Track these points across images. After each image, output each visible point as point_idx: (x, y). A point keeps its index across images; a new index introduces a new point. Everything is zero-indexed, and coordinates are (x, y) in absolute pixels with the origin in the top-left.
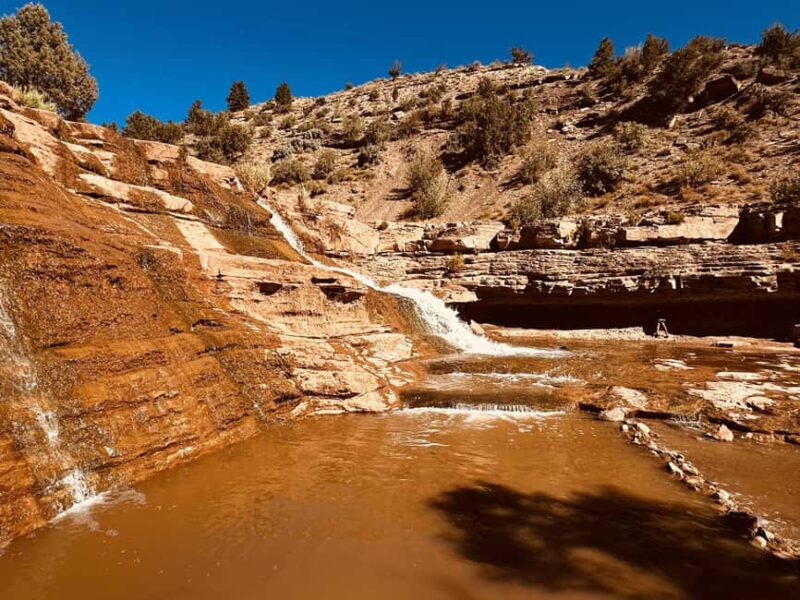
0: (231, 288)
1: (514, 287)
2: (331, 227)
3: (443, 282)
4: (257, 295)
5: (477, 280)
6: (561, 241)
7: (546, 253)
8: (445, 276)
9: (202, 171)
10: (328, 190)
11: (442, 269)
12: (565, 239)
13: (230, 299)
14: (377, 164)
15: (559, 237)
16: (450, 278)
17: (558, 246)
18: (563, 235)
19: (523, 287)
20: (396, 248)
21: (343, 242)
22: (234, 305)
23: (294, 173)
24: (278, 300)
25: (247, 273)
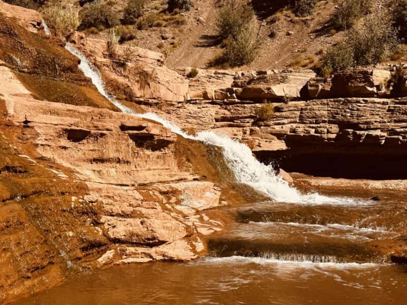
0: (38, 135)
1: (325, 136)
2: (140, 73)
3: (252, 131)
4: (64, 142)
5: (287, 129)
6: (375, 89)
7: (358, 102)
8: (254, 124)
9: (9, 15)
10: (138, 37)
11: (251, 117)
12: (378, 87)
13: (37, 145)
14: (187, 9)
15: (372, 85)
16: (259, 126)
17: (371, 94)
18: (376, 83)
19: (334, 136)
20: (205, 96)
21: (152, 89)
22: (40, 151)
23: (103, 18)
24: (87, 147)
25: (54, 119)
